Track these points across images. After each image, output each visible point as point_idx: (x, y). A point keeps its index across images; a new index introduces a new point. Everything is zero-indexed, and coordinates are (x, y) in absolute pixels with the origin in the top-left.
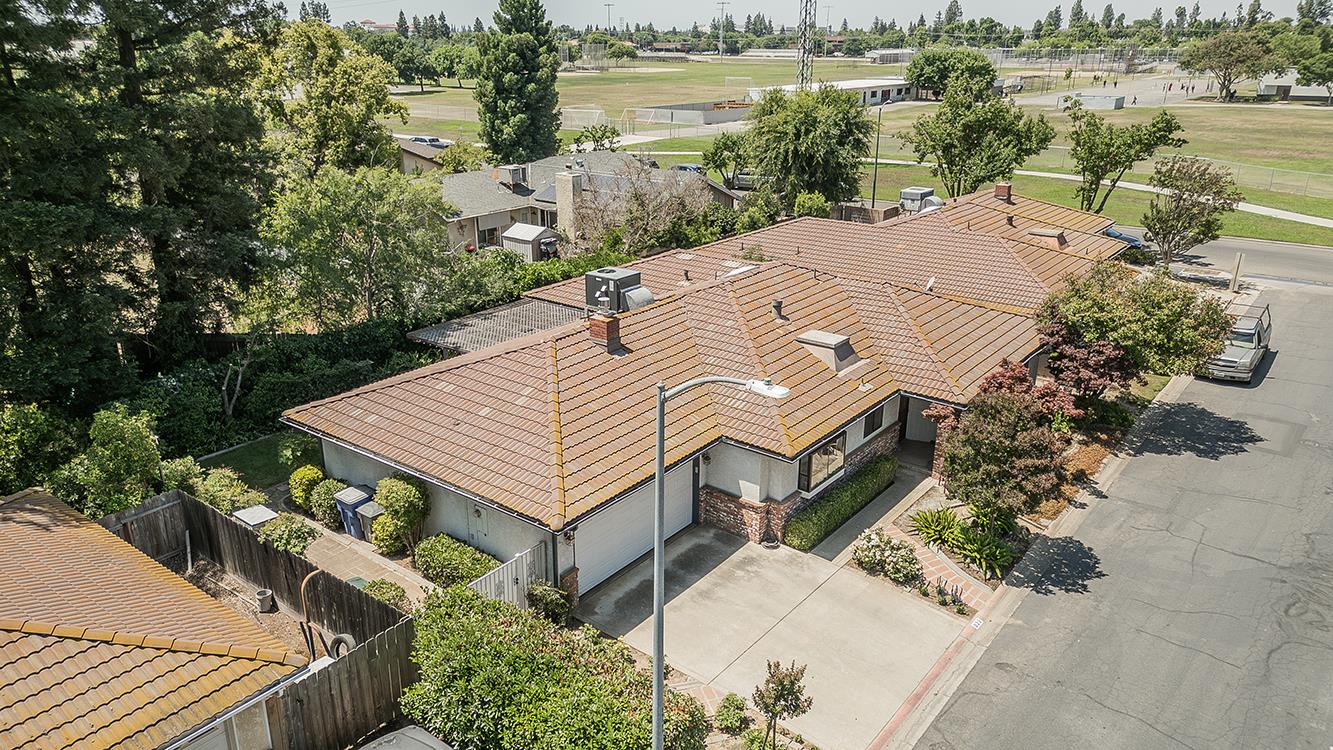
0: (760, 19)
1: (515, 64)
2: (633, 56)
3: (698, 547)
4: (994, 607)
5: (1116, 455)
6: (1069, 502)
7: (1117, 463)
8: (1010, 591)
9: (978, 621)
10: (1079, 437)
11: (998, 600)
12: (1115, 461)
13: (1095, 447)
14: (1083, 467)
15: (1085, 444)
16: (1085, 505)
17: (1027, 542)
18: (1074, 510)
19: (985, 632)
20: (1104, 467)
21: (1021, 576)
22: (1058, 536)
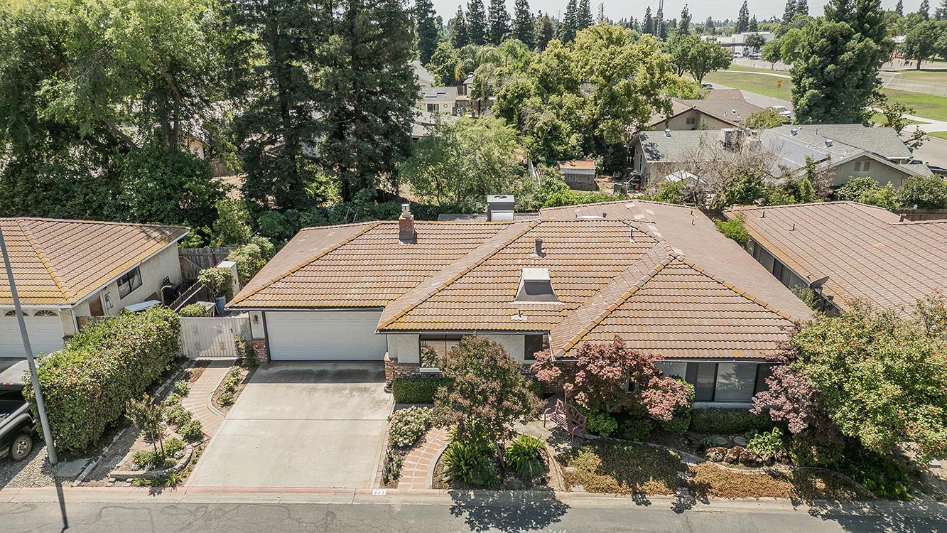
3: (363, 371)
4: (411, 494)
5: (795, 503)
6: (635, 493)
7: (780, 507)
8: (444, 498)
9: (383, 491)
10: (783, 469)
11: (423, 494)
12: (782, 506)
13: (782, 484)
14: (713, 484)
15: (776, 476)
16: (647, 503)
17: (529, 487)
18: (627, 501)
19: (372, 499)
20: (751, 501)
21: (473, 497)
22: (564, 501)
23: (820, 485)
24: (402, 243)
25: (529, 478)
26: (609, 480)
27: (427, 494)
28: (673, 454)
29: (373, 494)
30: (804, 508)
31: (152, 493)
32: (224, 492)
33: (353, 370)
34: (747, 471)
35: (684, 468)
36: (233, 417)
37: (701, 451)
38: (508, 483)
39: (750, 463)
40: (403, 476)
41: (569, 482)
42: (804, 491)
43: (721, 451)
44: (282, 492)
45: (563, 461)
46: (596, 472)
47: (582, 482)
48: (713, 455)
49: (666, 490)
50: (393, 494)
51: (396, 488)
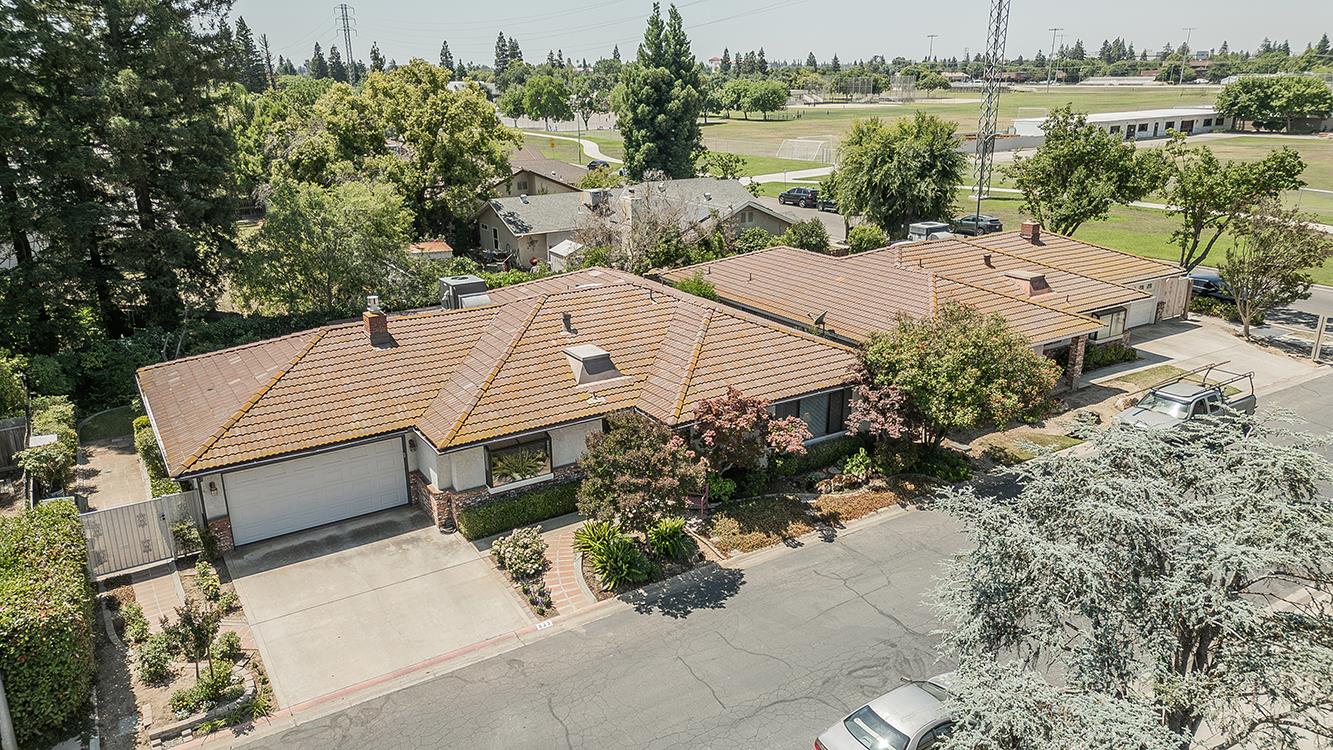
0: (1119, 45)
1: (649, 97)
2: (946, 86)
3: (387, 523)
4: (580, 615)
5: (904, 506)
6: (785, 539)
7: (895, 513)
8: (615, 605)
9: (547, 623)
10: (878, 483)
11: (592, 610)
12: (895, 511)
13: (885, 495)
14: (841, 511)
15: (877, 490)
16: (801, 545)
17: (691, 567)
18: (782, 548)
19: (543, 633)
20: (872, 515)
21: (645, 594)
22: (732, 567)
23: (910, 487)
24: (378, 349)
25: (685, 559)
26: (758, 536)
27: (597, 609)
28: (791, 498)
29: (539, 629)
30: (911, 507)
31: (238, 734)
32: (347, 693)
33: (373, 525)
34: (856, 493)
35: (808, 507)
36: (260, 620)
37: (811, 487)
38: (669, 570)
39: (854, 485)
40: (556, 603)
41: (724, 550)
42: (904, 497)
43: (828, 483)
44: (427, 666)
45: (704, 533)
46: (740, 533)
47: (736, 546)
48: (823, 487)
49: (807, 529)
50: (560, 621)
51: (558, 614)
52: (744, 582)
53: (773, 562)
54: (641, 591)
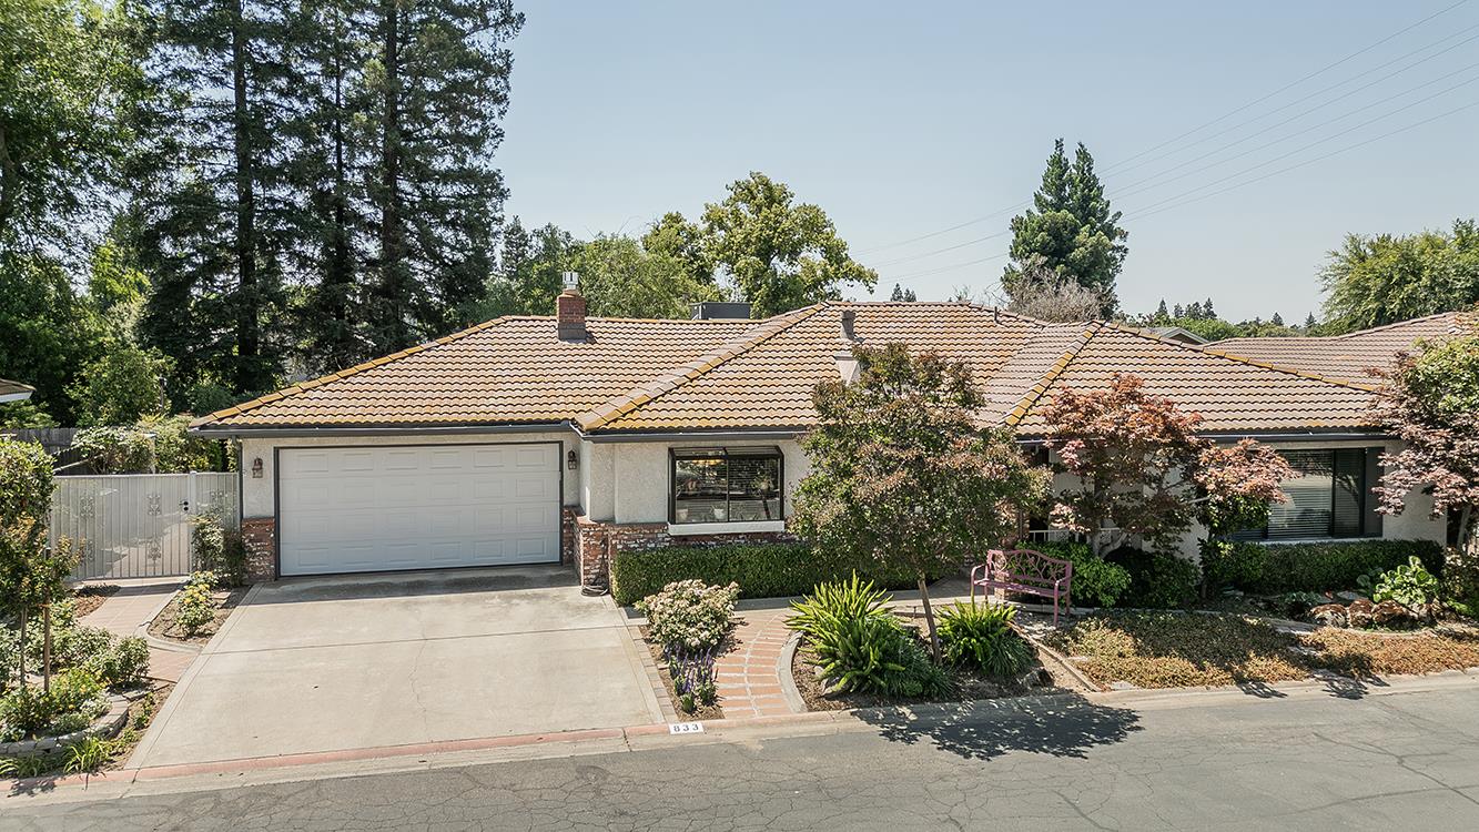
1: (1044, 245)
4: (764, 725)
6: (1240, 681)
8: (843, 720)
9: (694, 726)
11: (792, 722)
14: (1374, 656)
15: (1458, 638)
17: (1021, 691)
18: (1233, 693)
19: (677, 739)
20: (1455, 675)
21: (911, 716)
22: (1115, 706)
24: (565, 343)
25: (1010, 676)
26: (1176, 664)
27: (803, 721)
28: (1254, 622)
29: (673, 732)
32: (255, 766)
33: (490, 577)
35: (1296, 641)
36: (221, 649)
38: (972, 689)
39: (1400, 621)
40: (724, 699)
41: (1098, 676)
43: (1338, 609)
44: (426, 751)
45: (1056, 644)
46: (1137, 655)
48: (1328, 616)
49: (1293, 671)
50: (720, 727)
51: (721, 717)
52: (1139, 728)
53: (1209, 709)
54: (904, 709)
